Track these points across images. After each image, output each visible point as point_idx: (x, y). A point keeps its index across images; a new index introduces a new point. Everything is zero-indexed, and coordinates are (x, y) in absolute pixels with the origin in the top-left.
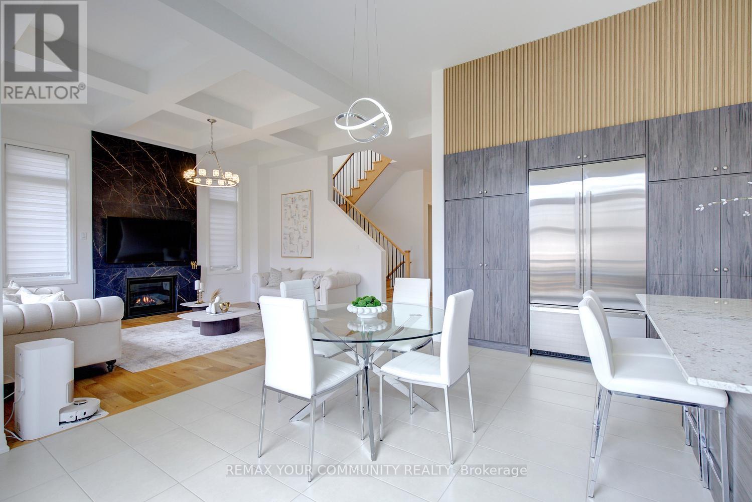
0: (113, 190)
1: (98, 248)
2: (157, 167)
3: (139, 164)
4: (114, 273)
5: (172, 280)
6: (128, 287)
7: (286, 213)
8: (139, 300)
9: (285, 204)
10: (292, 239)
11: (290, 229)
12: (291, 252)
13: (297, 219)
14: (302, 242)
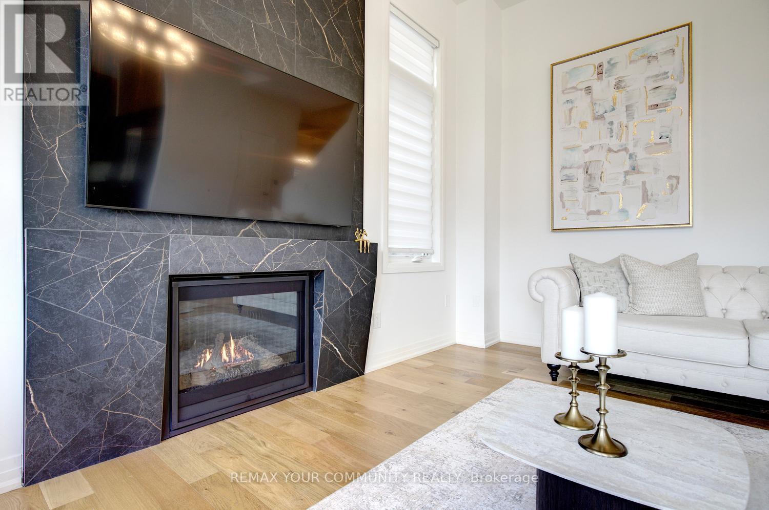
5: (307, 284)
6: (172, 312)
7: (571, 110)
8: (208, 356)
9: (569, 86)
10: (597, 177)
11: (586, 151)
12: (590, 213)
13: (624, 119)
14: (644, 183)
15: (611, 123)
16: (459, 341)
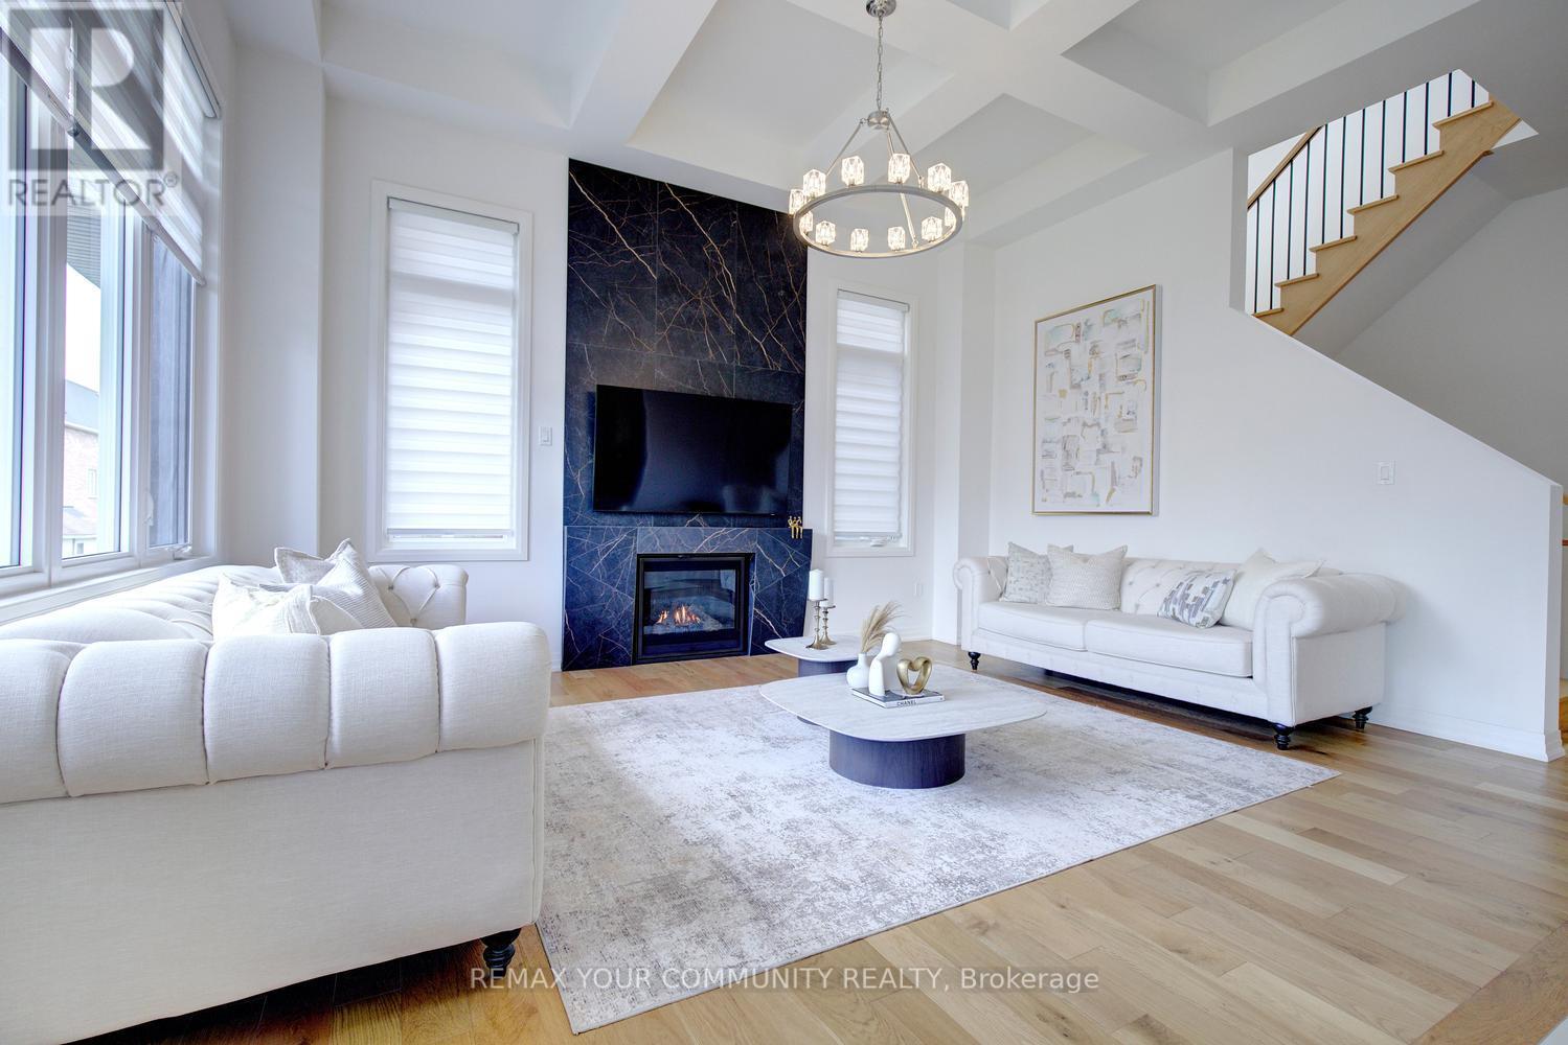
0: (613, 316)
1: (576, 469)
2: (714, 255)
3: (673, 246)
4: (609, 538)
5: (743, 564)
6: (640, 578)
7: (1052, 375)
8: (666, 616)
9: (1051, 347)
10: (1074, 456)
11: (1064, 424)
12: (1067, 495)
13: (1096, 388)
14: (1113, 463)
15: (1086, 394)
16: (935, 637)
